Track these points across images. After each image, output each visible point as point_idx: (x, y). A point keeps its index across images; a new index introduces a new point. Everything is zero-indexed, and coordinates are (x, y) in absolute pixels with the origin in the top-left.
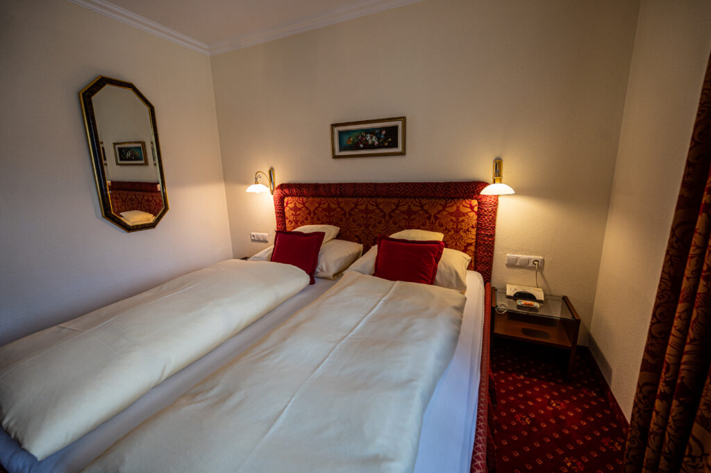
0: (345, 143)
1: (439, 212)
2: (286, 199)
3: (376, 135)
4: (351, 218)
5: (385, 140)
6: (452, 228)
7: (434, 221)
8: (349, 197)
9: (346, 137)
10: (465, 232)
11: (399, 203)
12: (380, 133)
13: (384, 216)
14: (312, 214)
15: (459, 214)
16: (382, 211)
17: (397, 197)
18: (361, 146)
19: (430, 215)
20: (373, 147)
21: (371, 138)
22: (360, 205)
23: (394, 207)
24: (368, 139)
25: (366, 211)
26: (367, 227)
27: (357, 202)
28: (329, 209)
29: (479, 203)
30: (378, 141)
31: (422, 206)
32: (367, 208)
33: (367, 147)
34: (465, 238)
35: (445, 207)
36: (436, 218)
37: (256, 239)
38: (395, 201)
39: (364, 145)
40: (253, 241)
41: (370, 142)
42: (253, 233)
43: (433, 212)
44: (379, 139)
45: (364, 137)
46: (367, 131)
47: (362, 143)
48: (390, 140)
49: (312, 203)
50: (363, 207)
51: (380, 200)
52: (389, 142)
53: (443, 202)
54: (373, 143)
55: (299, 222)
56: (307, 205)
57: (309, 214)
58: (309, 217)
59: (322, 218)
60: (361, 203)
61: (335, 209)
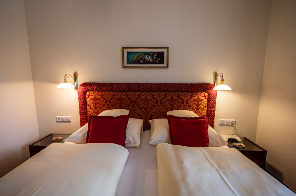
0: (131, 59)
1: (189, 100)
2: (88, 93)
3: (151, 56)
4: (136, 104)
5: (156, 59)
6: (195, 108)
7: (186, 104)
8: (135, 91)
9: (132, 56)
10: (202, 110)
11: (166, 95)
12: (154, 55)
13: (157, 102)
14: (108, 102)
15: (199, 100)
16: (156, 99)
17: (165, 91)
18: (142, 61)
19: (184, 101)
20: (149, 62)
21: (148, 57)
22: (142, 96)
23: (163, 97)
24: (146, 58)
25: (146, 100)
26: (146, 109)
27: (140, 95)
28: (121, 99)
29: (208, 94)
30: (152, 59)
31: (179, 96)
32: (146, 98)
33: (145, 62)
34: (202, 113)
35: (191, 97)
36: (187, 103)
37: (61, 120)
38: (164, 93)
39: (143, 61)
40: (58, 122)
41: (147, 60)
43: (185, 99)
44: (153, 58)
45: (144, 56)
46: (146, 53)
47: (142, 60)
48: (160, 59)
49: (108, 95)
50: (144, 97)
51: (154, 93)
52: (158, 61)
53: (191, 94)
54: (149, 60)
55: (98, 108)
56: (104, 96)
57: (106, 102)
58: (106, 104)
59: (115, 104)
60: (142, 95)
61: (125, 99)
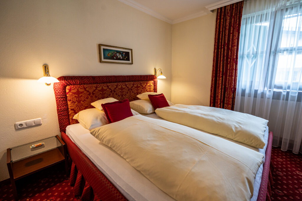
0: (106, 55)
1: (146, 86)
2: (68, 87)
3: (121, 54)
4: (115, 93)
5: (125, 57)
6: (149, 91)
8: (113, 82)
9: (107, 53)
12: (123, 54)
13: (129, 90)
14: (91, 94)
15: (150, 86)
16: (128, 88)
17: (133, 81)
18: (115, 58)
20: (120, 59)
21: (119, 55)
23: (132, 85)
24: (118, 55)
25: (122, 89)
26: (122, 96)
27: (117, 85)
28: (103, 90)
29: (154, 82)
30: (122, 57)
31: (141, 84)
32: (122, 87)
33: (118, 59)
35: (147, 84)
37: (25, 126)
38: (132, 83)
39: (116, 57)
41: (119, 57)
42: (18, 123)
43: (144, 86)
44: (122, 56)
45: (116, 54)
46: (117, 52)
47: (115, 57)
48: (127, 57)
49: (91, 88)
51: (127, 83)
52: (126, 58)
53: (146, 82)
54: (120, 58)
55: (81, 101)
56: (87, 89)
57: (90, 94)
58: (89, 97)
59: (98, 96)
60: (119, 85)
61: (106, 89)
